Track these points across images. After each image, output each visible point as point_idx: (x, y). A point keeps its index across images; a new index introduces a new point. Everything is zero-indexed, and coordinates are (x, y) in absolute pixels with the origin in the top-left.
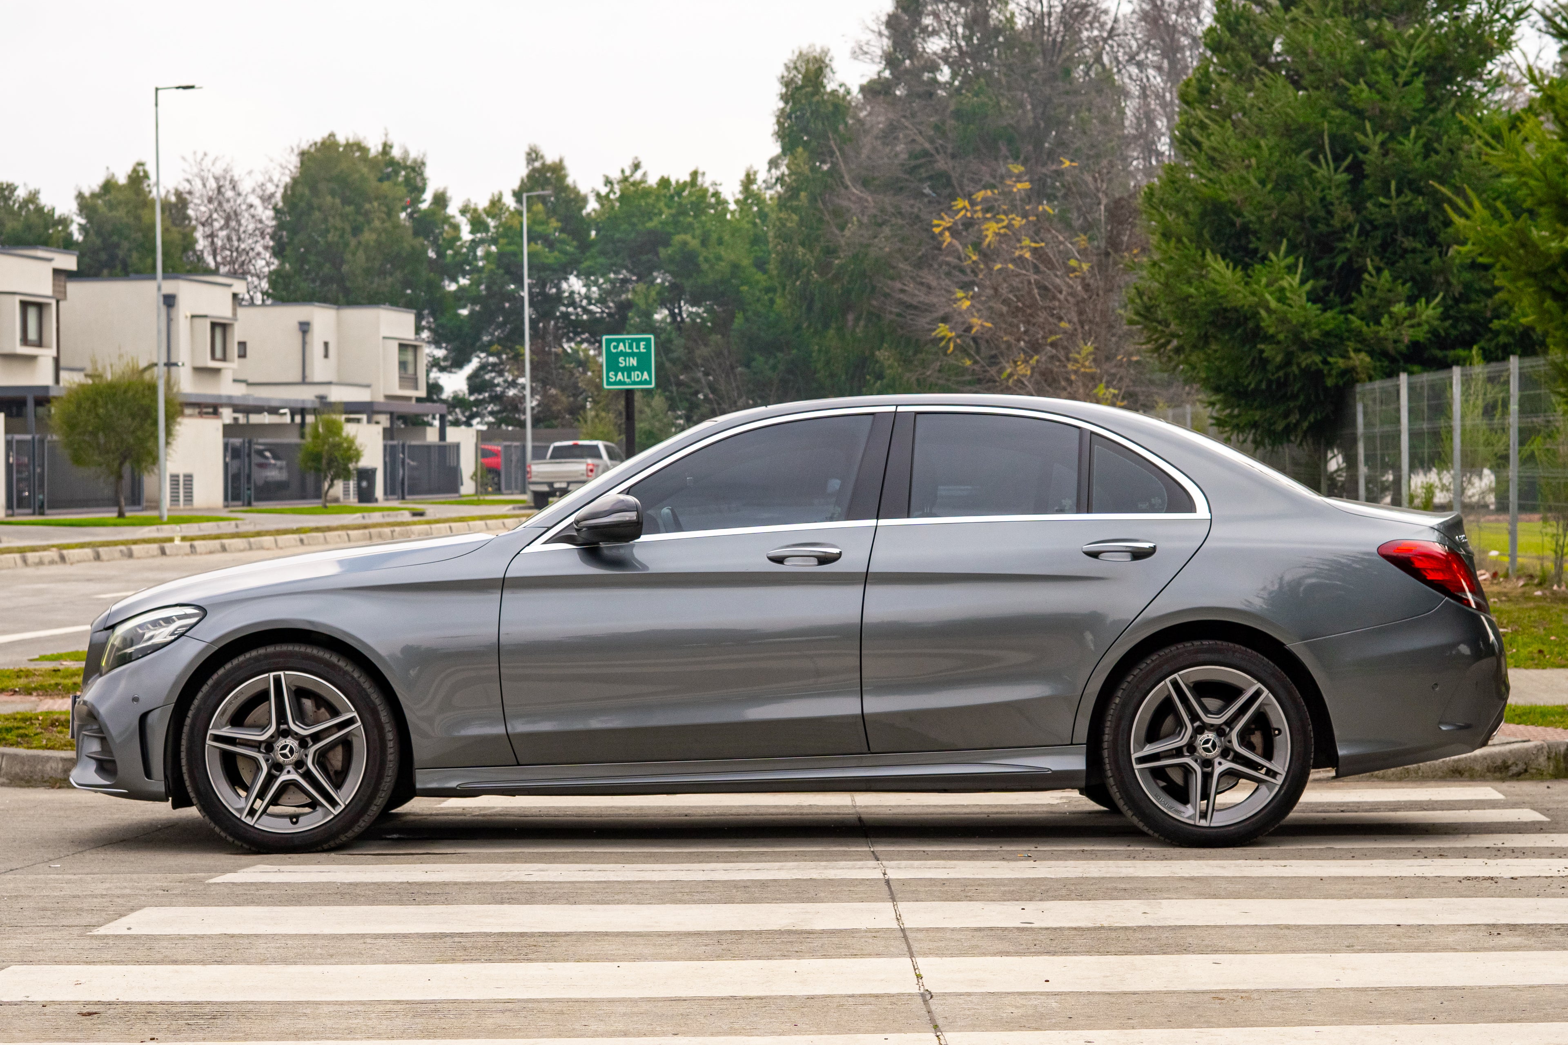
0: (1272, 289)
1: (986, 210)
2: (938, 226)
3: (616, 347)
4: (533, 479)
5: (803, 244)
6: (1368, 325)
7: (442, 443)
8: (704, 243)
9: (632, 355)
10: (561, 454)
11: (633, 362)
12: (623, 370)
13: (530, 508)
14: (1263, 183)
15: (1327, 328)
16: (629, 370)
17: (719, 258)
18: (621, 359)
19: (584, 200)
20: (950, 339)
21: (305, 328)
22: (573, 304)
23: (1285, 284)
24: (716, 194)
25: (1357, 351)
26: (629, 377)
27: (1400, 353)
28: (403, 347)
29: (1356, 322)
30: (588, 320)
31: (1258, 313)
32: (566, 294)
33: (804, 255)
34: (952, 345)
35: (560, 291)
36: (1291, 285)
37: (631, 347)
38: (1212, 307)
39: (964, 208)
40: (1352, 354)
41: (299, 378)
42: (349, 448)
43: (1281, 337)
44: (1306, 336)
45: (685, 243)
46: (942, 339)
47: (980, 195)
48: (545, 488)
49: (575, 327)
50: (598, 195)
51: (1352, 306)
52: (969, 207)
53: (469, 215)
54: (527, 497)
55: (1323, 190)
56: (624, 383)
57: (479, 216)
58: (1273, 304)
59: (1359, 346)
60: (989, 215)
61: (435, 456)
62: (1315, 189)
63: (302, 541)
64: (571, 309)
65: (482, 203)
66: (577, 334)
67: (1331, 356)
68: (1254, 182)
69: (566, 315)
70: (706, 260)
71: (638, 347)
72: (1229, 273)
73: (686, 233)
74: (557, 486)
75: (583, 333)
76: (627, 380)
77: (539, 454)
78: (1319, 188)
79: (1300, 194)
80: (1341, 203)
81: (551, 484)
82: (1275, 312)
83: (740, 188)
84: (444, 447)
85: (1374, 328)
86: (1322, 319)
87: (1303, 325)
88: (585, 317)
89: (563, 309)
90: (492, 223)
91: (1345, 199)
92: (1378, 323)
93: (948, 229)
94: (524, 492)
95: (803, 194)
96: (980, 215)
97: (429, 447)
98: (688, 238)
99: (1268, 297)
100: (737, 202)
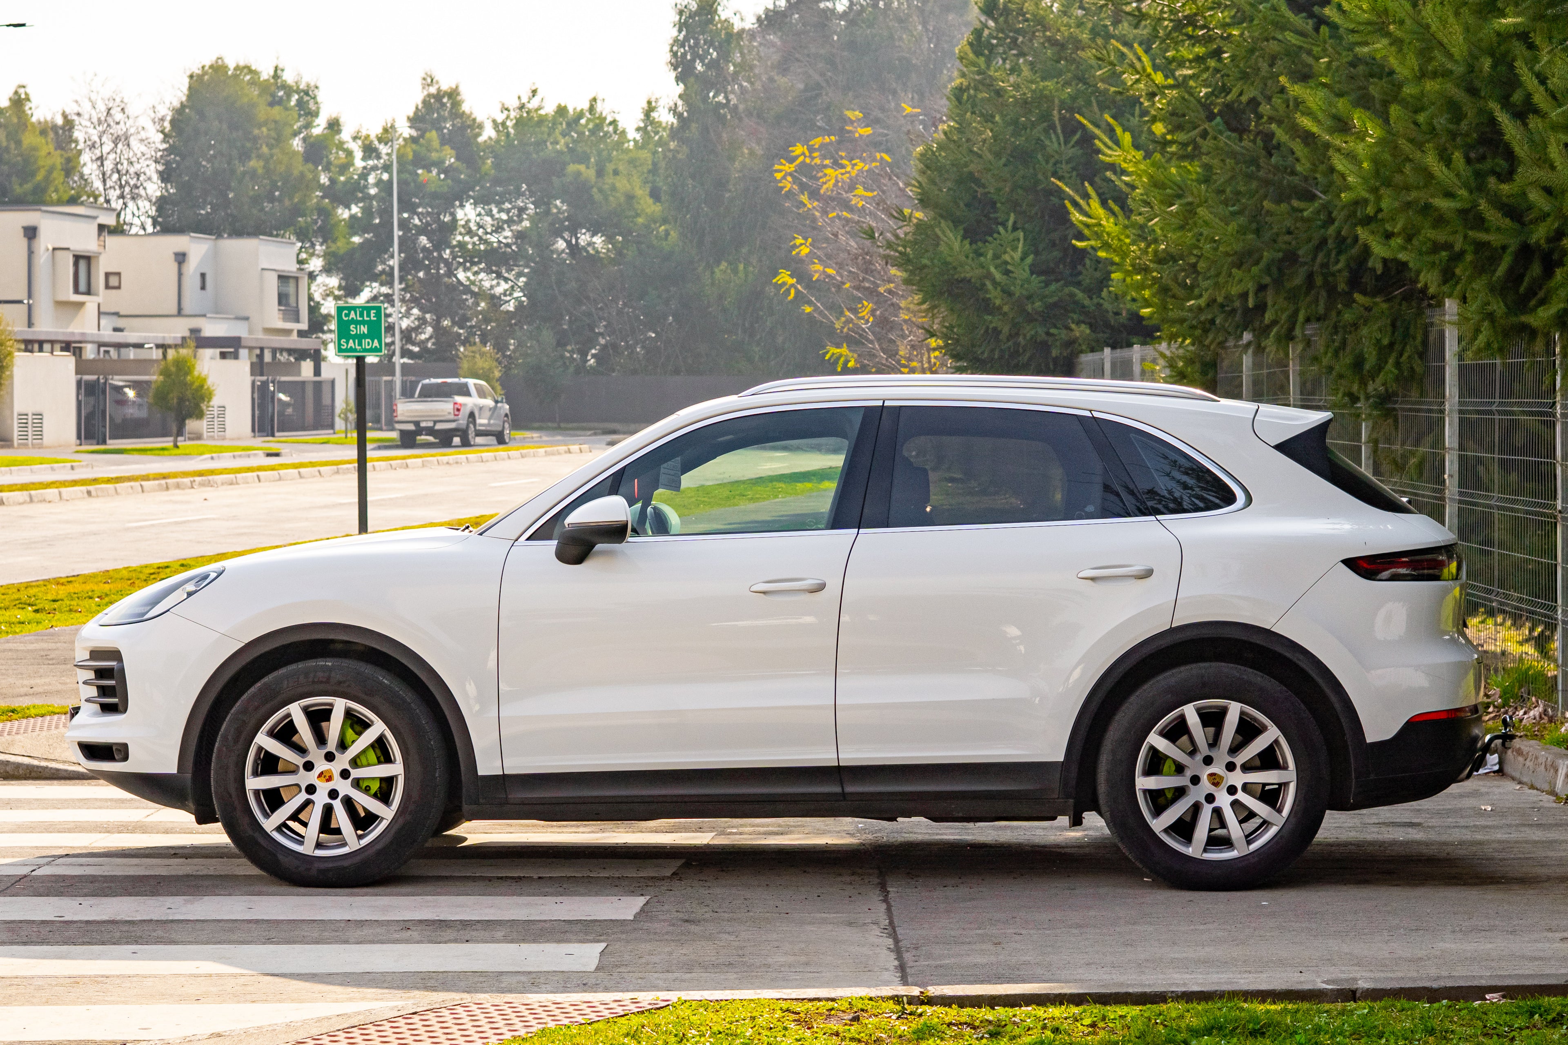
0: (998, 261)
1: (824, 157)
2: (780, 171)
3: (347, 315)
4: (399, 418)
5: (693, 177)
6: (1091, 298)
7: (317, 379)
8: (600, 173)
9: (363, 323)
10: (430, 393)
11: (364, 329)
12: (354, 337)
13: (397, 447)
14: (998, 155)
15: (1051, 301)
16: (360, 337)
17: (614, 188)
18: (352, 327)
19: (481, 126)
20: (792, 285)
21: (181, 258)
22: (470, 232)
23: (1006, 257)
24: (614, 123)
25: (1078, 323)
26: (360, 344)
27: (1124, 326)
28: (283, 278)
29: (1080, 295)
30: (485, 251)
31: (985, 285)
32: (462, 223)
33: (694, 187)
34: (793, 291)
35: (454, 220)
36: (1012, 258)
37: (362, 315)
38: (946, 277)
39: (803, 154)
40: (1073, 326)
41: (174, 311)
42: (202, 386)
43: (1006, 309)
44: (1029, 308)
45: (579, 174)
46: (784, 284)
47: (817, 142)
48: (411, 427)
49: (472, 257)
50: (494, 121)
51: (1080, 278)
52: (807, 154)
53: (360, 142)
54: (394, 435)
55: (1055, 164)
56: (355, 350)
57: (371, 142)
58: (998, 276)
59: (1082, 318)
60: (827, 162)
61: (309, 392)
62: (1047, 162)
63: (89, 493)
64: (467, 238)
65: (374, 130)
66: (473, 264)
67: (1055, 327)
68: (990, 157)
69: (462, 245)
70: (600, 190)
71: (369, 315)
72: (956, 245)
73: (580, 163)
74: (423, 424)
75: (480, 262)
76: (358, 347)
77: (408, 393)
78: (1052, 161)
79: (1034, 168)
80: (1070, 177)
81: (417, 423)
82: (999, 284)
83: (642, 116)
84: (320, 383)
85: (1095, 301)
86: (1047, 292)
87: (1029, 297)
88: (482, 247)
89: (459, 238)
90: (384, 149)
91: (1074, 173)
92: (1099, 296)
93: (791, 174)
94: (393, 429)
95: (694, 125)
96: (818, 161)
97: (303, 383)
98: (582, 168)
99: (992, 269)
100: (638, 129)
